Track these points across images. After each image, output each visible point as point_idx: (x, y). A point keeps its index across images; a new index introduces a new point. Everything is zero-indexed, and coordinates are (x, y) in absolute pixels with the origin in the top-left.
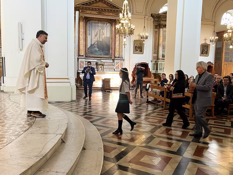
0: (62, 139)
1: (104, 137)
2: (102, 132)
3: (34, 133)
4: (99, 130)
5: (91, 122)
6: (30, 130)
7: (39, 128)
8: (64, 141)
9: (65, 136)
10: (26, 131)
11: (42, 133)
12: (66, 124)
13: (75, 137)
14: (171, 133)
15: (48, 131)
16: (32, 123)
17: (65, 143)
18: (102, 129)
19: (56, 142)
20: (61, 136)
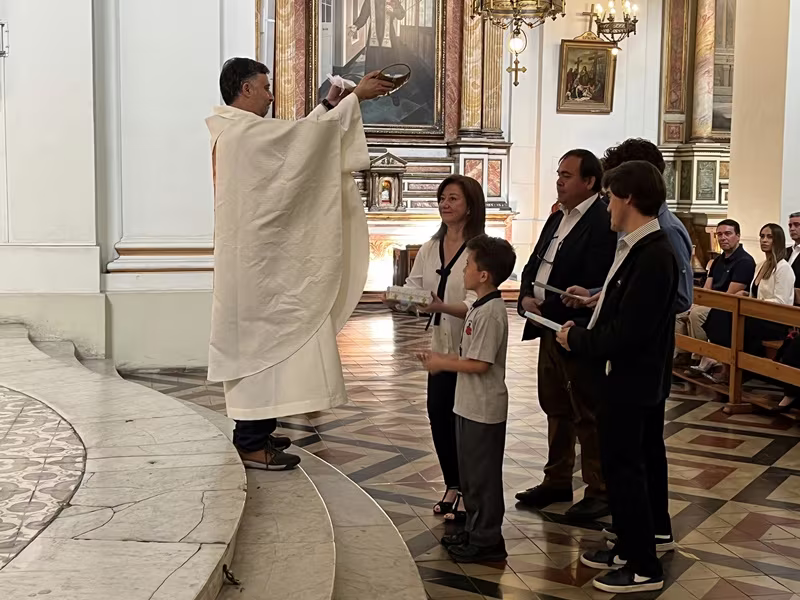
0: (225, 566)
2: (414, 530)
3: (88, 535)
4: (397, 519)
5: (357, 477)
6: (66, 522)
7: (109, 512)
8: (236, 578)
9: (235, 554)
10: (46, 525)
11: (127, 536)
12: (239, 488)
13: (286, 559)
14: (776, 542)
15: (157, 527)
16: (72, 487)
17: (241, 587)
18: (412, 517)
19: (203, 582)
20: (221, 550)
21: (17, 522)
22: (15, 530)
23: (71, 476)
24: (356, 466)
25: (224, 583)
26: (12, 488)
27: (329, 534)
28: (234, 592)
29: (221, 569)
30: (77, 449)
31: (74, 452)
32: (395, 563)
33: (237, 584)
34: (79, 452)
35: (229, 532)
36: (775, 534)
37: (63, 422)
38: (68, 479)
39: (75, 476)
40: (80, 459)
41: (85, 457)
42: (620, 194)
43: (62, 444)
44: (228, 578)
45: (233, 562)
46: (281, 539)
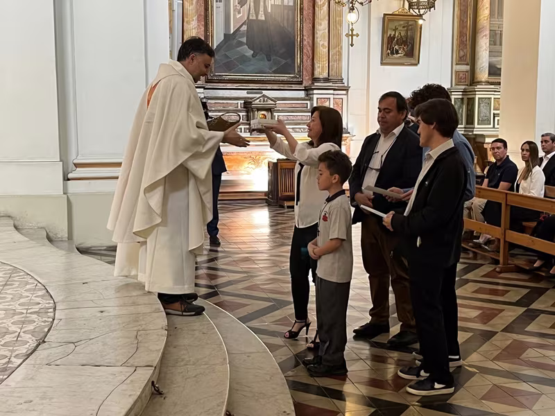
0: (153, 382)
1: (291, 373)
3: (58, 363)
4: (272, 348)
5: (244, 319)
6: (42, 353)
7: (72, 346)
8: (161, 390)
9: (159, 373)
10: (28, 356)
11: (84, 362)
12: (162, 328)
13: (195, 377)
14: (530, 359)
15: (106, 355)
16: (46, 330)
17: (164, 396)
18: (282, 347)
19: (139, 393)
20: (150, 371)
21: (8, 354)
22: (7, 360)
23: (45, 321)
24: (243, 312)
25: (153, 394)
26: (4, 330)
27: (225, 359)
28: (159, 399)
29: (150, 384)
30: (49, 303)
31: (47, 305)
32: (270, 378)
33: (161, 394)
34: (51, 305)
35: (155, 358)
36: (531, 354)
37: (39, 284)
38: (43, 324)
39: (48, 322)
40: (52, 310)
41: (55, 309)
42: (428, 122)
43: (38, 300)
44: (155, 391)
45: (159, 379)
46: (191, 363)
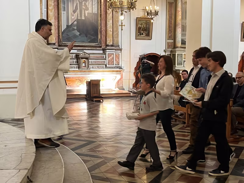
0: (28, 177)
1: (93, 172)
2: (91, 164)
4: (85, 162)
5: (73, 150)
8: (31, 180)
9: (32, 173)
12: (33, 153)
13: (48, 174)
15: (6, 165)
18: (90, 161)
20: (26, 171)
24: (73, 146)
27: (62, 166)
32: (83, 174)
33: (32, 182)
35: (29, 165)
44: (29, 180)
45: (31, 175)
46: (46, 168)
